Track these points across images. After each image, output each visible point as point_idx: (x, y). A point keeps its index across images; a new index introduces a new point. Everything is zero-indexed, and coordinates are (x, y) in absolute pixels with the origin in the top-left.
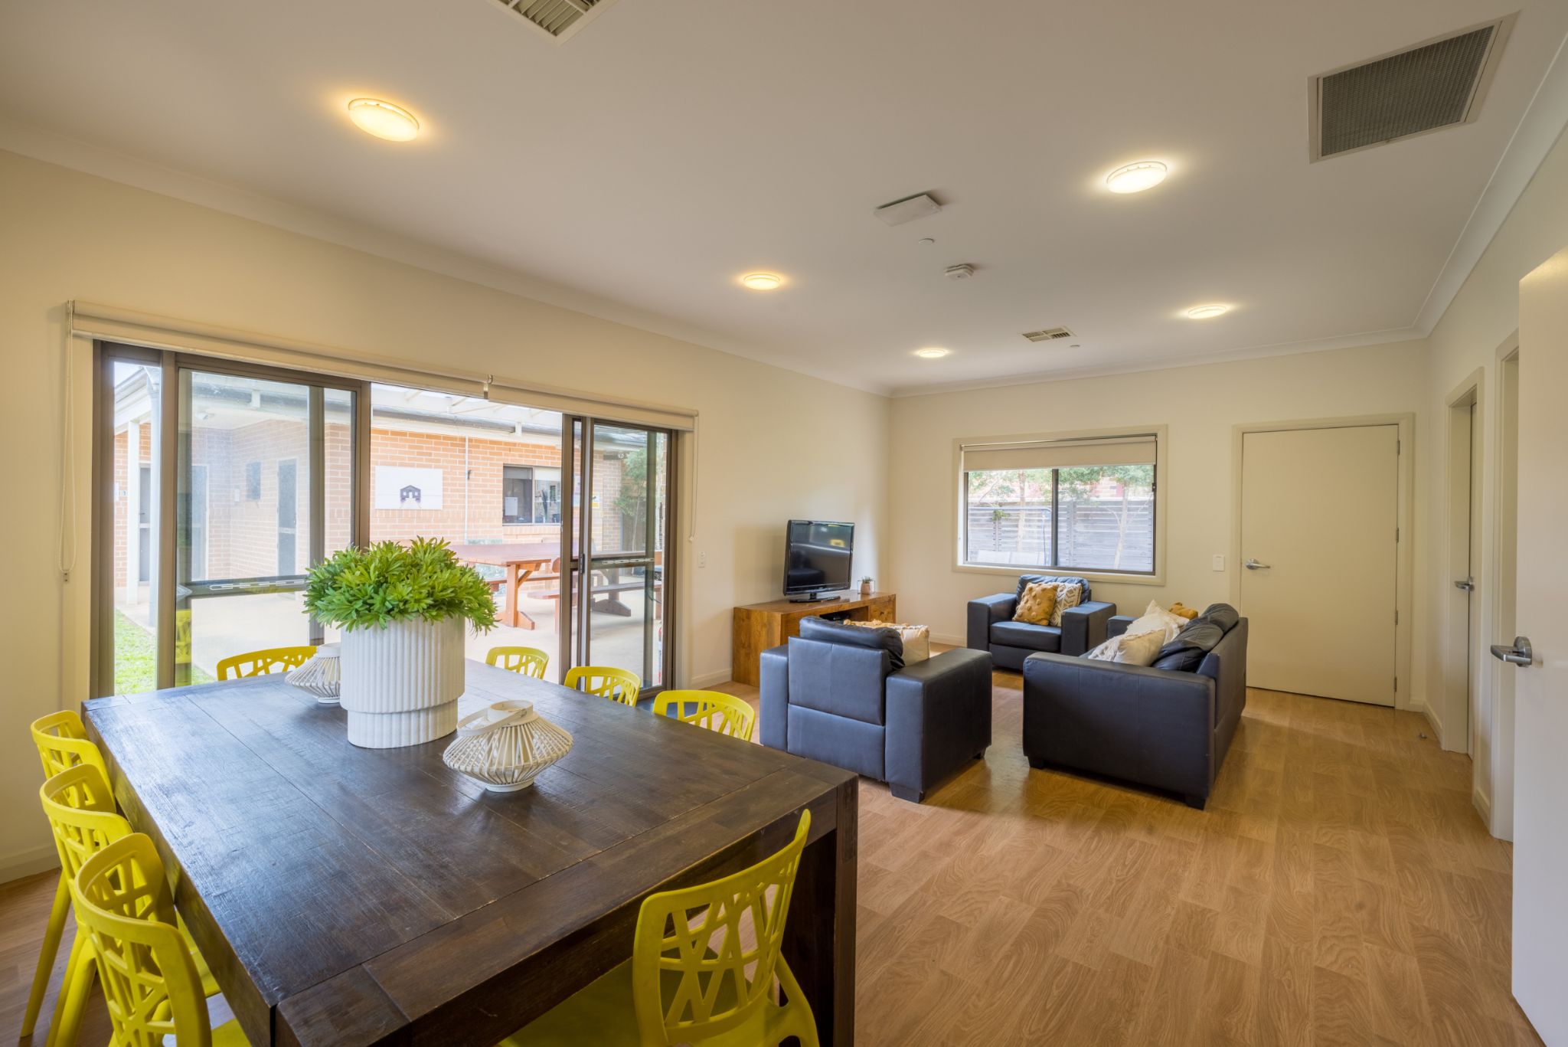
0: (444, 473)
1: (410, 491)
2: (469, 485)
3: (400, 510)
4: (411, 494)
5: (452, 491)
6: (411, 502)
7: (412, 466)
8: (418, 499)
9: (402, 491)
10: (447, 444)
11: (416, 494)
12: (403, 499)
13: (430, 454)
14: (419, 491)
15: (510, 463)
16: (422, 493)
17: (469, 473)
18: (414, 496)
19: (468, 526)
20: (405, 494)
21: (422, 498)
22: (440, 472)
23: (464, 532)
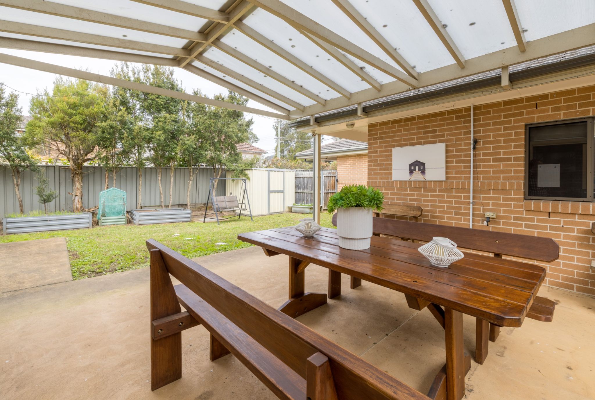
0: (447, 146)
1: (417, 165)
2: (475, 155)
3: (410, 181)
4: (417, 168)
5: (457, 162)
6: (417, 176)
7: (420, 144)
8: (423, 171)
9: (411, 165)
10: (452, 118)
11: (422, 167)
12: (411, 172)
13: (435, 131)
14: (423, 164)
15: (536, 121)
16: (427, 166)
17: (476, 142)
18: (419, 170)
19: (474, 198)
20: (412, 168)
21: (427, 171)
22: (443, 145)
23: (469, 203)
